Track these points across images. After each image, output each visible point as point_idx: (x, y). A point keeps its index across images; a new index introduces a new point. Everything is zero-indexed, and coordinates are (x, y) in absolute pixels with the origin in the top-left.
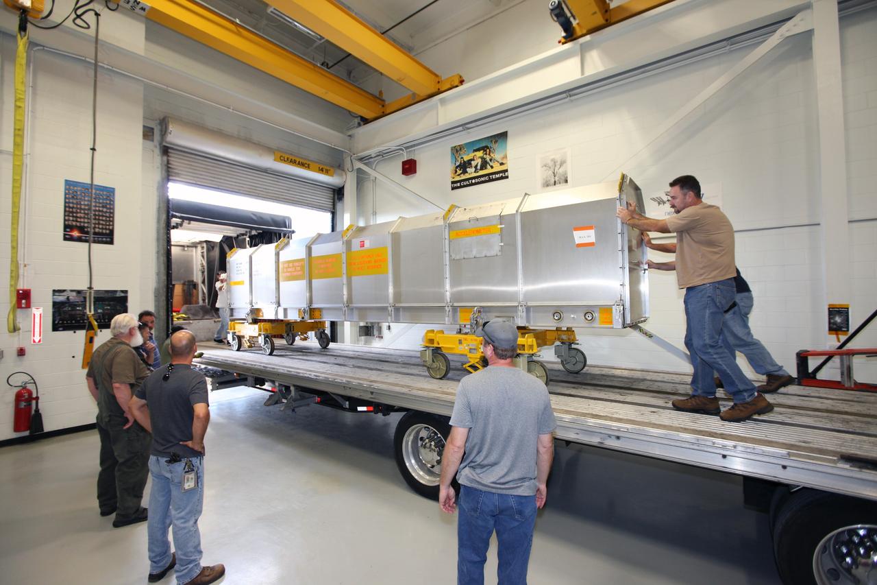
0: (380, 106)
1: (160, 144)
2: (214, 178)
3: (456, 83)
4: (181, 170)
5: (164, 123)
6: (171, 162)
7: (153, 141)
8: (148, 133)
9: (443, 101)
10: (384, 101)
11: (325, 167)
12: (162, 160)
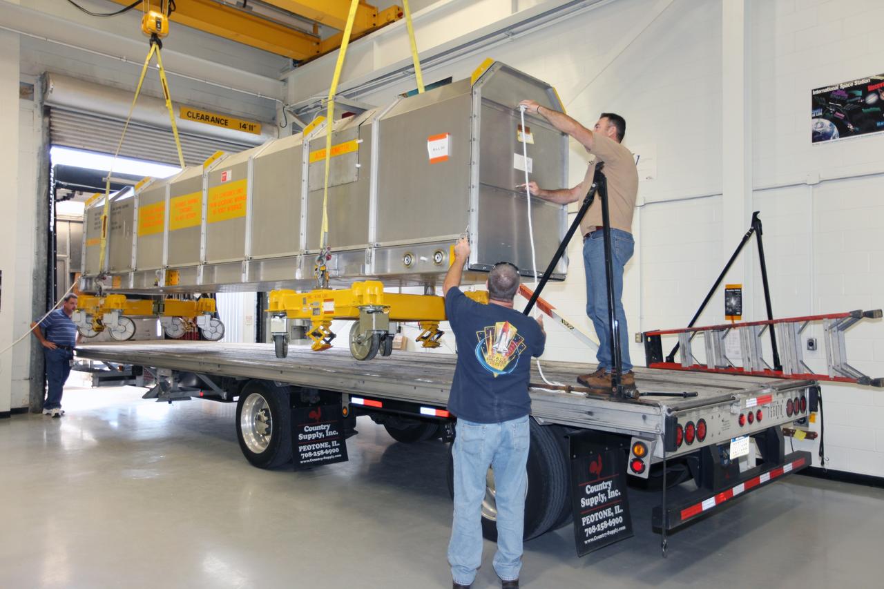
0: (314, 44)
1: (41, 103)
2: (107, 141)
3: (392, 17)
4: (66, 133)
5: (44, 78)
6: (53, 124)
7: (33, 100)
8: (26, 91)
9: (381, 40)
10: (319, 37)
11: (249, 123)
12: (43, 122)
